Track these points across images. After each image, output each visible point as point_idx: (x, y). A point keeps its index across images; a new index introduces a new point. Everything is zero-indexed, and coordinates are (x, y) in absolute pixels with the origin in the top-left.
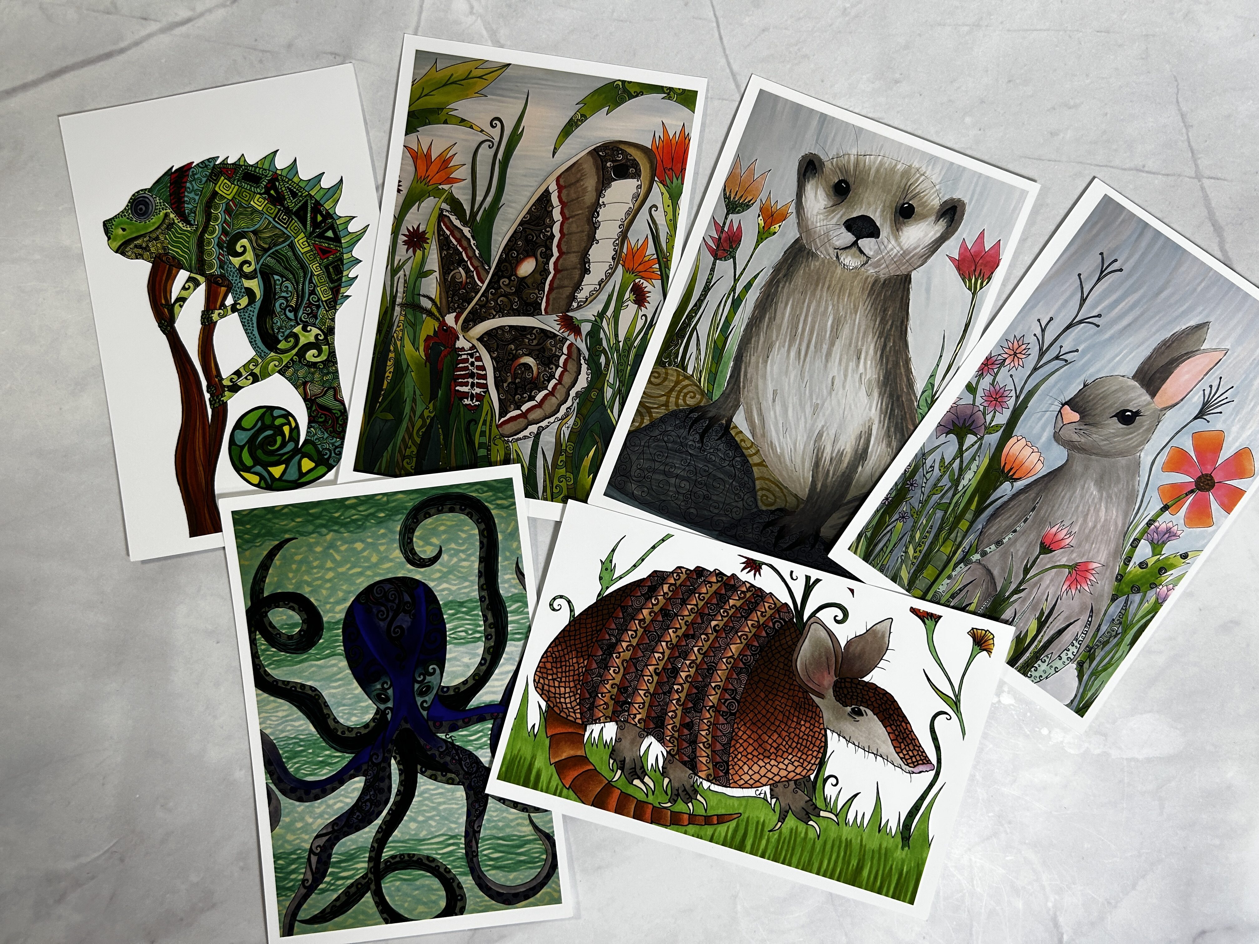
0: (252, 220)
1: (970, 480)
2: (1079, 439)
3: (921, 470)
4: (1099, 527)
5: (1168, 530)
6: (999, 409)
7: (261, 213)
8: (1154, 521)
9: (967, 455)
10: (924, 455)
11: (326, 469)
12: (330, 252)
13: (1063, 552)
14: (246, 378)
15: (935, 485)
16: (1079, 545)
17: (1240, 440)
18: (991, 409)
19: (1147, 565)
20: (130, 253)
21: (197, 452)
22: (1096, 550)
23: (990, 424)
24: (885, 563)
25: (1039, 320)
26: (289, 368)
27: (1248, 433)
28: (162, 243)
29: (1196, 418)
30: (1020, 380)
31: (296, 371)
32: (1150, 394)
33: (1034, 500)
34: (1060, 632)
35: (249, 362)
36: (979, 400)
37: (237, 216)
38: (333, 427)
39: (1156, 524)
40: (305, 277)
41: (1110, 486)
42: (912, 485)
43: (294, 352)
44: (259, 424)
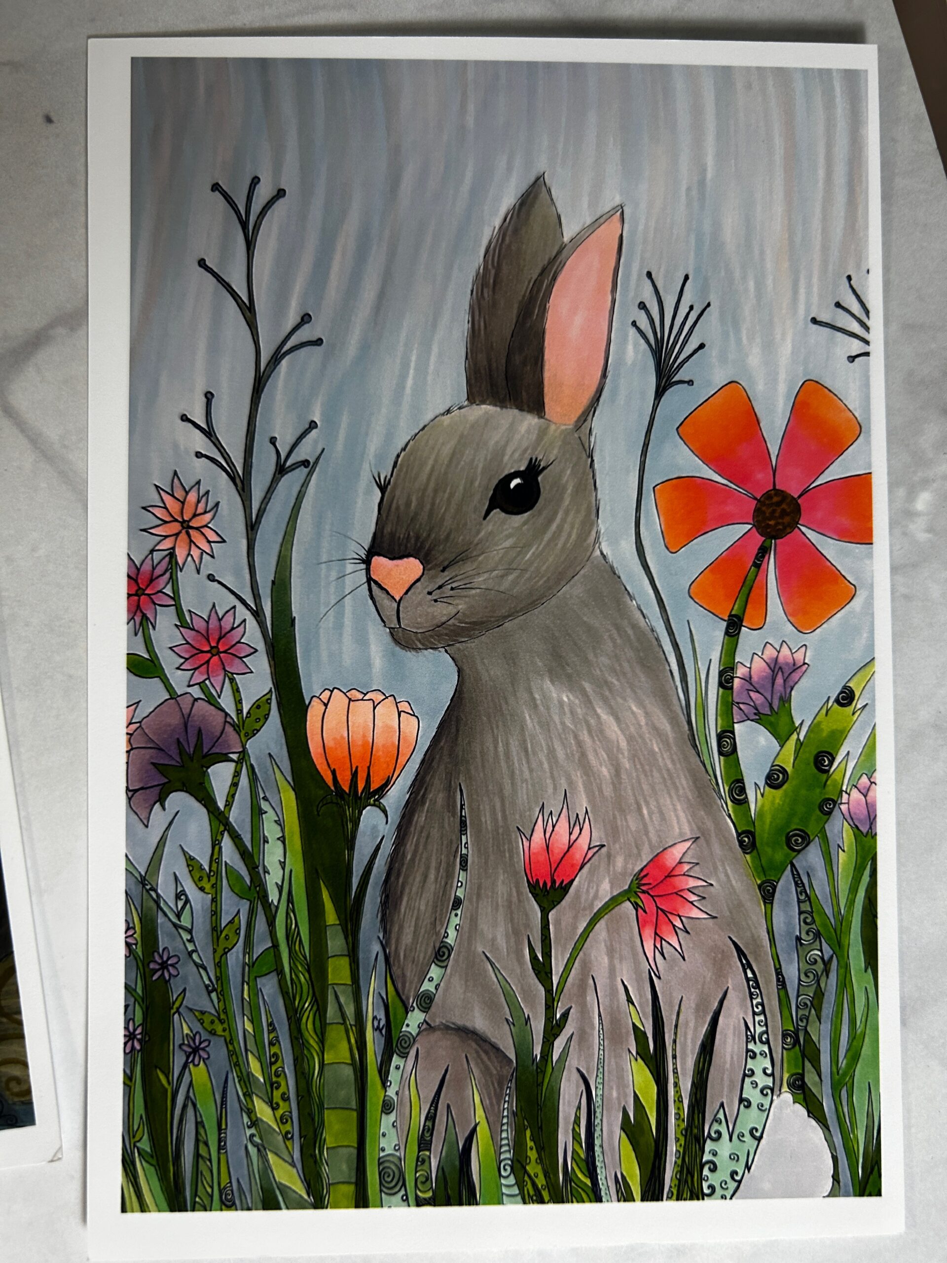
1: (283, 865)
2: (452, 610)
3: (161, 919)
4: (626, 764)
5: (775, 667)
6: (235, 667)
8: (732, 669)
9: (238, 816)
10: (143, 881)
13: (591, 872)
15: (215, 930)
16: (614, 832)
17: (782, 376)
18: (217, 680)
19: (784, 771)
22: (656, 817)
23: (239, 711)
24: (224, 1181)
25: (184, 418)
27: (786, 350)
29: (660, 393)
30: (237, 574)
32: (530, 411)
33: (450, 804)
34: (707, 1048)
36: (179, 680)
39: (741, 671)
41: (586, 661)
42: (164, 966)
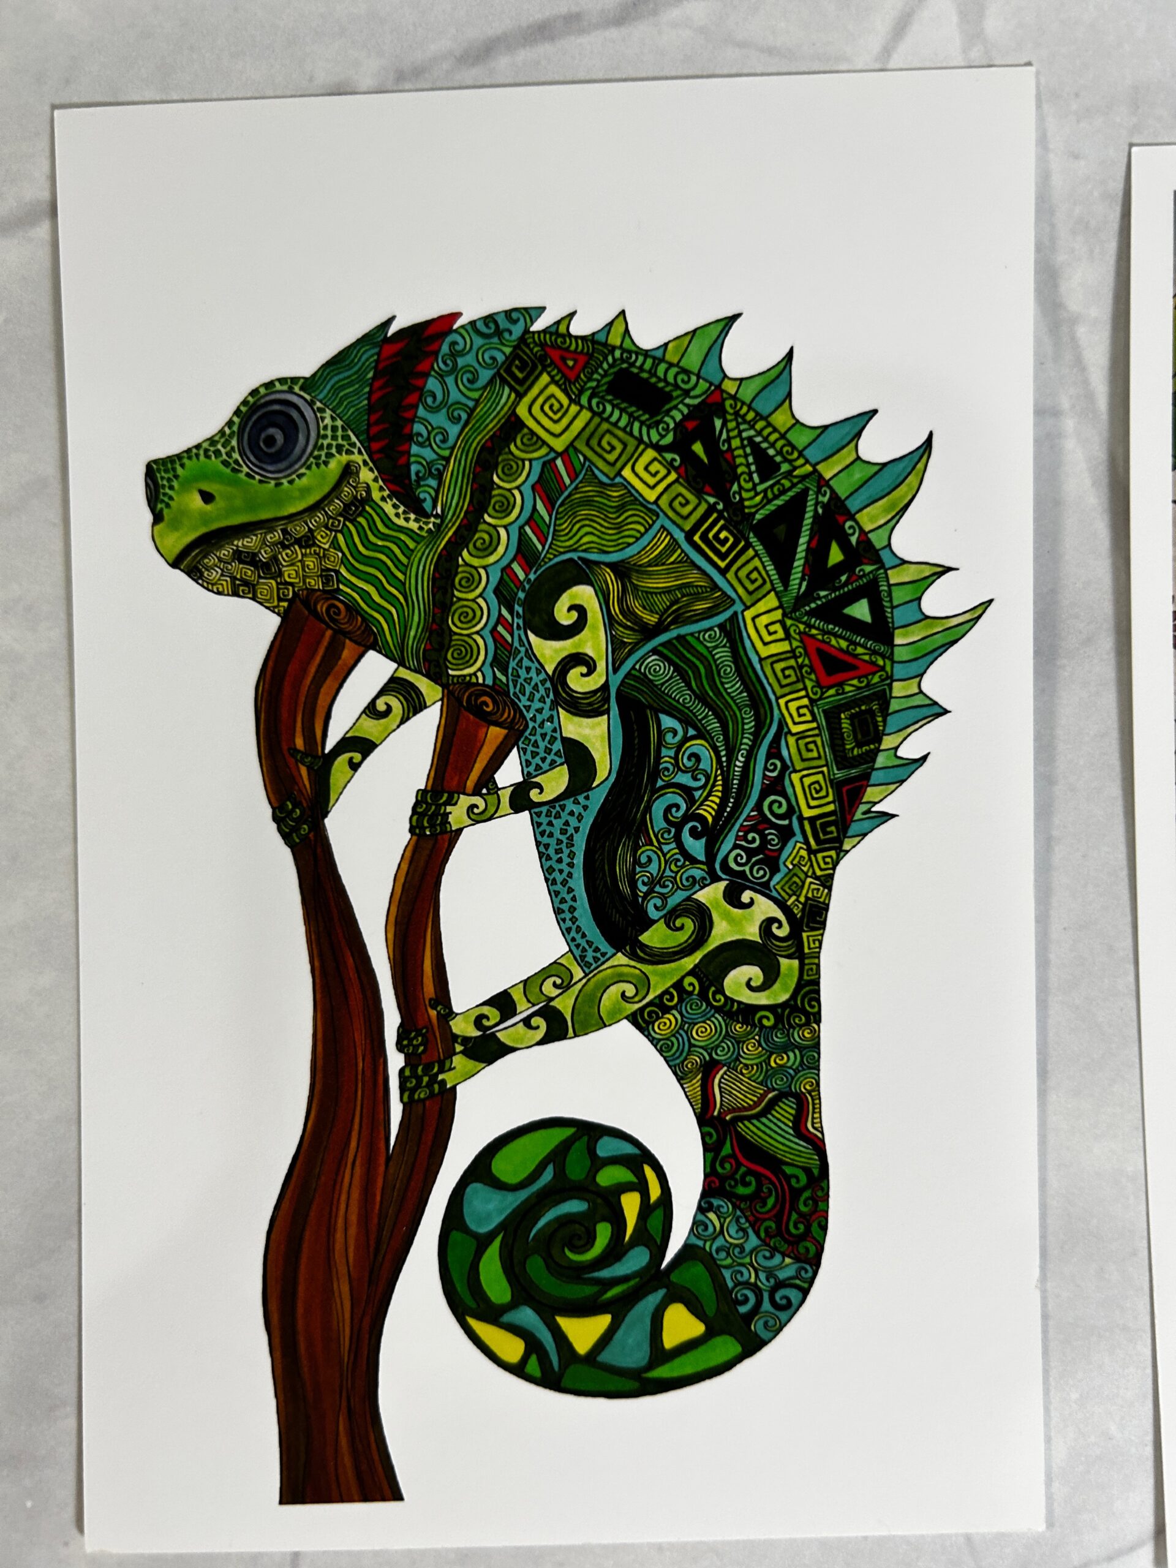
0: (619, 527)
7: (652, 510)
11: (735, 1349)
12: (854, 668)
14: (527, 1022)
20: (215, 575)
21: (339, 1236)
26: (666, 1010)
28: (323, 557)
31: (686, 1025)
35: (545, 973)
37: (573, 507)
38: (778, 1218)
40: (757, 736)
43: (689, 962)
44: (548, 1175)
